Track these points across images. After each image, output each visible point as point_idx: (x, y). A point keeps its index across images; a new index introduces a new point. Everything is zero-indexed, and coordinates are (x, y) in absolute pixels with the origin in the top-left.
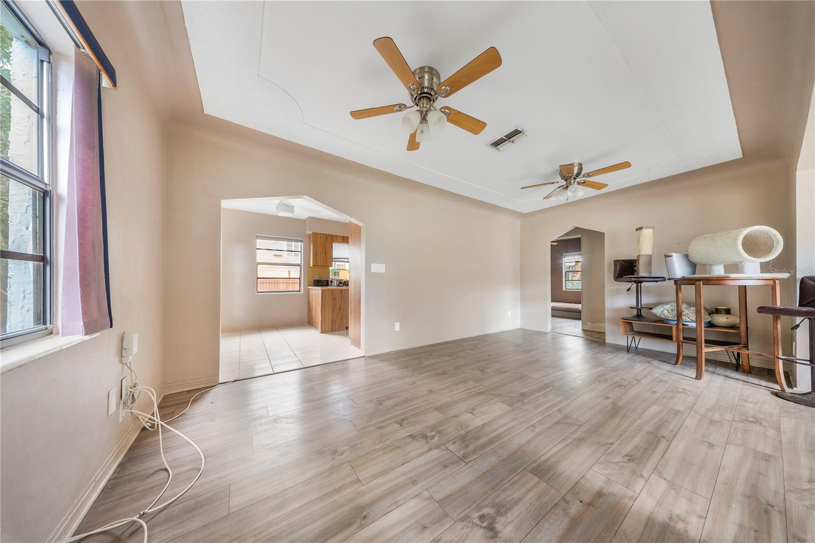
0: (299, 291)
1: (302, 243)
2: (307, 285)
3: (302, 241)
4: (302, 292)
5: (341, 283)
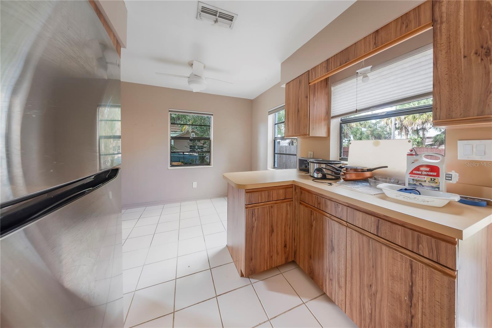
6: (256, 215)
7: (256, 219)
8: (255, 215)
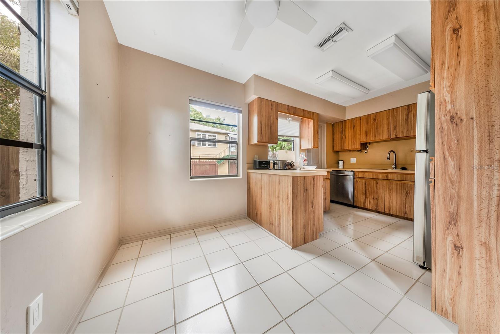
0: (236, 176)
1: (241, 115)
2: (246, 168)
3: (240, 112)
4: (241, 177)
5: (286, 165)
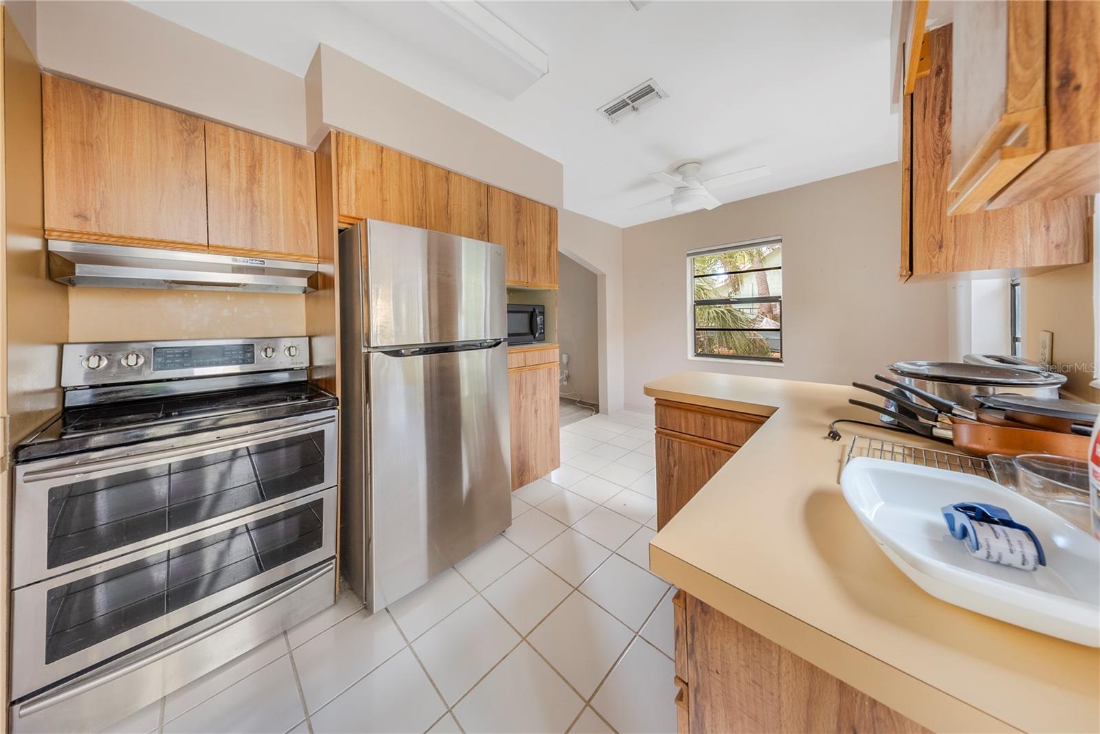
6: (677, 455)
7: (677, 462)
8: (674, 454)
